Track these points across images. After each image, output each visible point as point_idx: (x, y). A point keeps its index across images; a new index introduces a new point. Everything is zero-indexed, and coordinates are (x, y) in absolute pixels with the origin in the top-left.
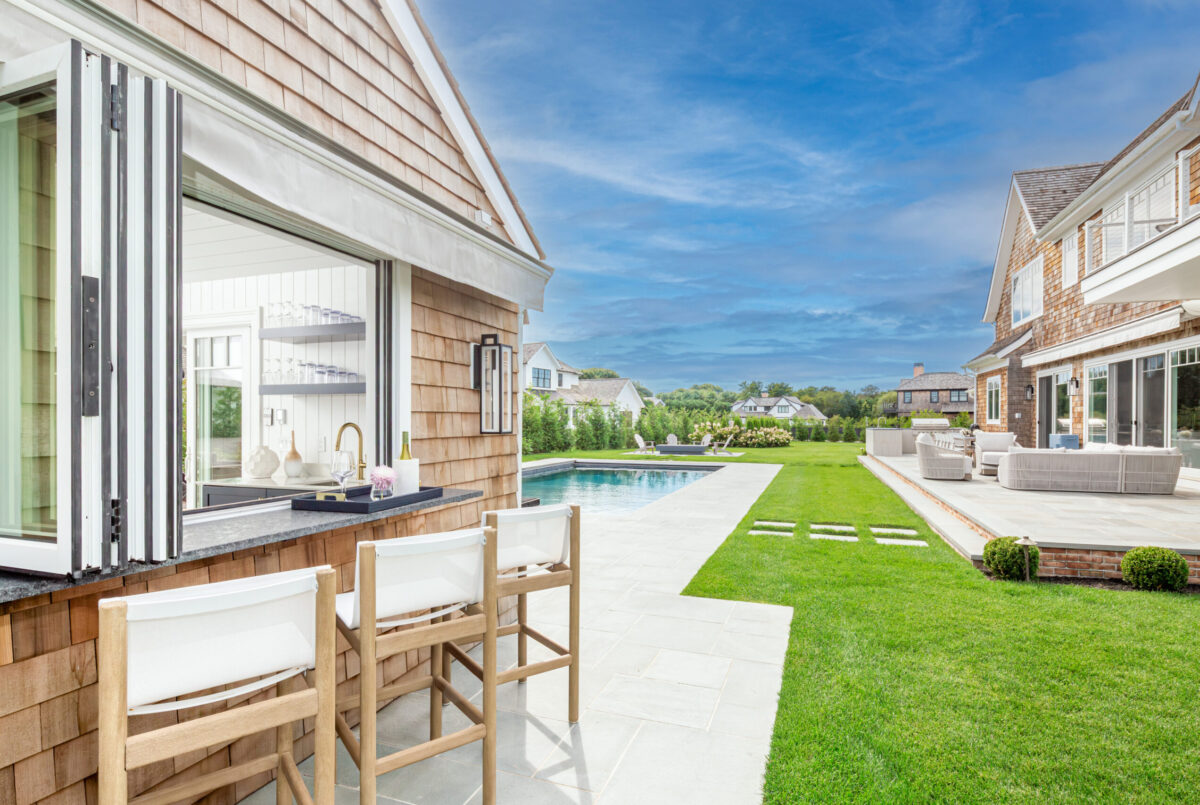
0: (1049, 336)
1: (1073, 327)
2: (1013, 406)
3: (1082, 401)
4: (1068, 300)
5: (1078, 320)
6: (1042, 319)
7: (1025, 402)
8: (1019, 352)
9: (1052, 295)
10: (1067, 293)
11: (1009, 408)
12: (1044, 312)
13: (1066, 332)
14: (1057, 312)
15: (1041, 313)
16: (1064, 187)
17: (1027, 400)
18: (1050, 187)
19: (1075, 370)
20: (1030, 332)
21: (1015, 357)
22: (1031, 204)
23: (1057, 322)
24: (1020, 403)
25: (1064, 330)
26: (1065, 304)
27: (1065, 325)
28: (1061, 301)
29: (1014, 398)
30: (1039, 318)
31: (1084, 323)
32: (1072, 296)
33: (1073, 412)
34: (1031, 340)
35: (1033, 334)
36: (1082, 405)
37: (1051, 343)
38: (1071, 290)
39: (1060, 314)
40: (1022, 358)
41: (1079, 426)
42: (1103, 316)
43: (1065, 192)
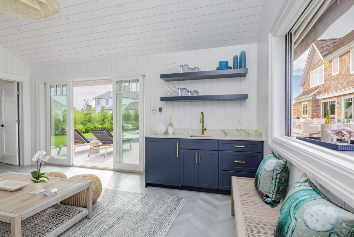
0: (327, 90)
1: (337, 87)
2: (313, 111)
3: (341, 109)
4: (335, 78)
5: (339, 84)
6: (323, 85)
7: (317, 110)
8: (315, 95)
9: (328, 77)
10: (334, 77)
11: (312, 112)
12: (324, 83)
13: (334, 88)
14: (330, 83)
15: (323, 83)
16: (329, 45)
17: (318, 109)
18: (325, 45)
19: (338, 100)
20: (318, 89)
21: (314, 96)
22: (319, 50)
23: (330, 86)
24: (315, 110)
25: (333, 88)
26: (334, 80)
27: (334, 86)
28: (332, 79)
29: (314, 109)
30: (322, 84)
31: (342, 85)
32: (337, 77)
33: (337, 113)
34: (318, 91)
35: (319, 89)
36: (341, 110)
37: (327, 92)
38: (336, 76)
39: (331, 83)
40: (317, 96)
41: (340, 117)
42: (350, 83)
43: (329, 47)
